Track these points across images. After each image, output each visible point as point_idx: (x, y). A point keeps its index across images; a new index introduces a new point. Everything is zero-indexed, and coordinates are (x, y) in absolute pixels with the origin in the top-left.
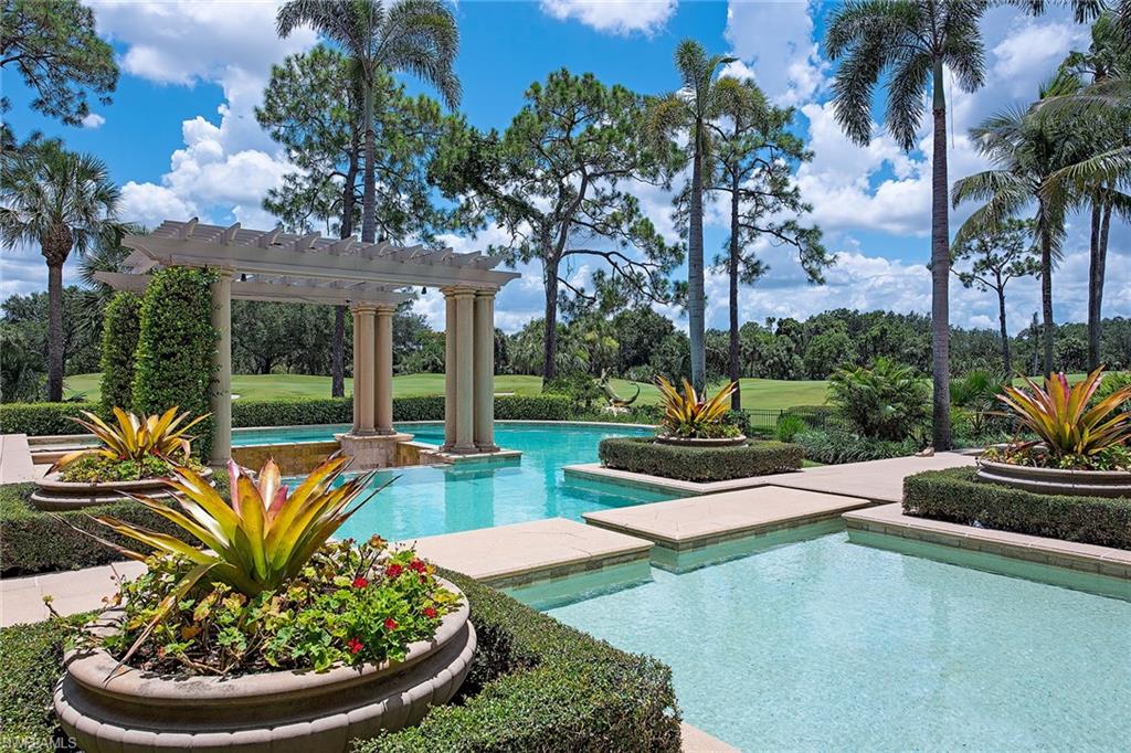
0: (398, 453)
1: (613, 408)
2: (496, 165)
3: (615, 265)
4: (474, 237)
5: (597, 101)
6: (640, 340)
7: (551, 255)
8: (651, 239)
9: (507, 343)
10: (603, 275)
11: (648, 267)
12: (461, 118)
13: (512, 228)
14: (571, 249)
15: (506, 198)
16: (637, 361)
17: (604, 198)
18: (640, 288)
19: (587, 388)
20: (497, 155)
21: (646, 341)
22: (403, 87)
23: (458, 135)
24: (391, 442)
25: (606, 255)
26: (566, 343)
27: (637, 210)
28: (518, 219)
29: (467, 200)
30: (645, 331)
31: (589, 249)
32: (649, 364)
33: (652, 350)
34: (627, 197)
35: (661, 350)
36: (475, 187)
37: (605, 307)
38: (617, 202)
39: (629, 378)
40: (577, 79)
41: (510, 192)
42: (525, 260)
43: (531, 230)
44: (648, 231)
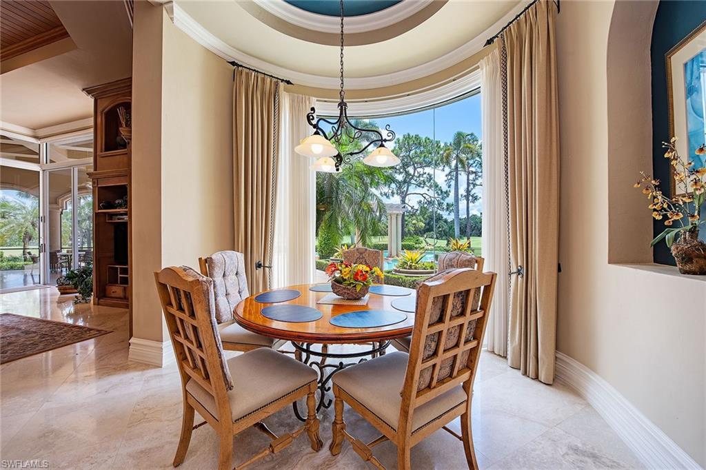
3: (425, 198)
5: (420, 143)
7: (403, 194)
8: (437, 188)
10: (421, 201)
11: (437, 198)
14: (410, 193)
17: (420, 175)
18: (434, 205)
25: (422, 195)
27: (432, 178)
28: (391, 183)
31: (416, 192)
34: (428, 174)
38: (425, 176)
40: (413, 137)
42: (393, 196)
43: (395, 186)
44: (437, 186)
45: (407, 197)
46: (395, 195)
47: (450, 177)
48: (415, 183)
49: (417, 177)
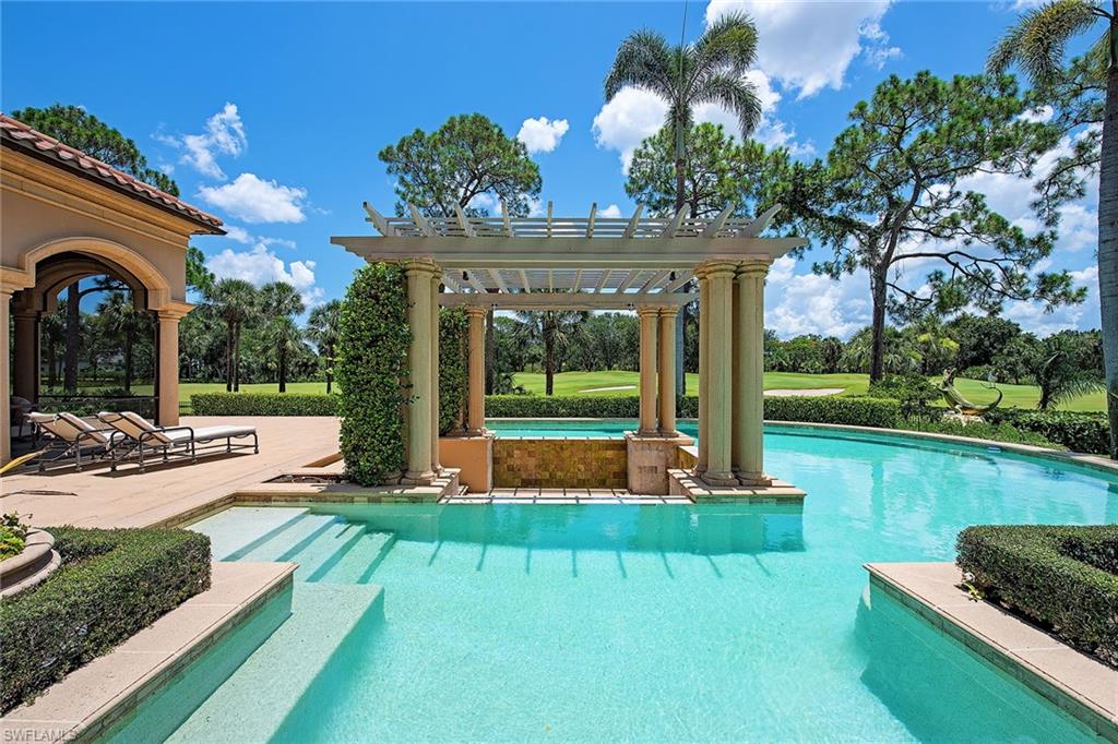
0: (678, 457)
1: (960, 416)
2: (820, 189)
3: (956, 265)
4: (801, 257)
5: (933, 96)
6: (981, 341)
7: (879, 262)
8: (1003, 233)
9: (843, 348)
10: (942, 275)
11: (1000, 263)
12: (783, 151)
13: (838, 244)
14: (901, 254)
15: (831, 219)
16: (976, 362)
17: (940, 202)
18: (988, 286)
19: (921, 389)
20: (821, 181)
21: (987, 343)
22: (732, 138)
23: (781, 167)
24: (671, 445)
25: (945, 257)
26: (897, 346)
27: (984, 206)
28: (843, 235)
29: (794, 227)
30: (986, 335)
31: (923, 252)
32: (990, 364)
33: (995, 351)
34: (969, 196)
35: (1005, 351)
36: (800, 215)
37: (942, 308)
38: (956, 203)
39: (967, 376)
40: (908, 82)
41: (835, 213)
42: (850, 271)
43: (857, 243)
44: (1000, 225)
45: (892, 266)
46: (859, 269)
47: (1053, 190)
48: (919, 225)
49: (927, 210)
